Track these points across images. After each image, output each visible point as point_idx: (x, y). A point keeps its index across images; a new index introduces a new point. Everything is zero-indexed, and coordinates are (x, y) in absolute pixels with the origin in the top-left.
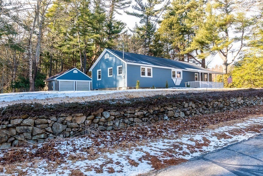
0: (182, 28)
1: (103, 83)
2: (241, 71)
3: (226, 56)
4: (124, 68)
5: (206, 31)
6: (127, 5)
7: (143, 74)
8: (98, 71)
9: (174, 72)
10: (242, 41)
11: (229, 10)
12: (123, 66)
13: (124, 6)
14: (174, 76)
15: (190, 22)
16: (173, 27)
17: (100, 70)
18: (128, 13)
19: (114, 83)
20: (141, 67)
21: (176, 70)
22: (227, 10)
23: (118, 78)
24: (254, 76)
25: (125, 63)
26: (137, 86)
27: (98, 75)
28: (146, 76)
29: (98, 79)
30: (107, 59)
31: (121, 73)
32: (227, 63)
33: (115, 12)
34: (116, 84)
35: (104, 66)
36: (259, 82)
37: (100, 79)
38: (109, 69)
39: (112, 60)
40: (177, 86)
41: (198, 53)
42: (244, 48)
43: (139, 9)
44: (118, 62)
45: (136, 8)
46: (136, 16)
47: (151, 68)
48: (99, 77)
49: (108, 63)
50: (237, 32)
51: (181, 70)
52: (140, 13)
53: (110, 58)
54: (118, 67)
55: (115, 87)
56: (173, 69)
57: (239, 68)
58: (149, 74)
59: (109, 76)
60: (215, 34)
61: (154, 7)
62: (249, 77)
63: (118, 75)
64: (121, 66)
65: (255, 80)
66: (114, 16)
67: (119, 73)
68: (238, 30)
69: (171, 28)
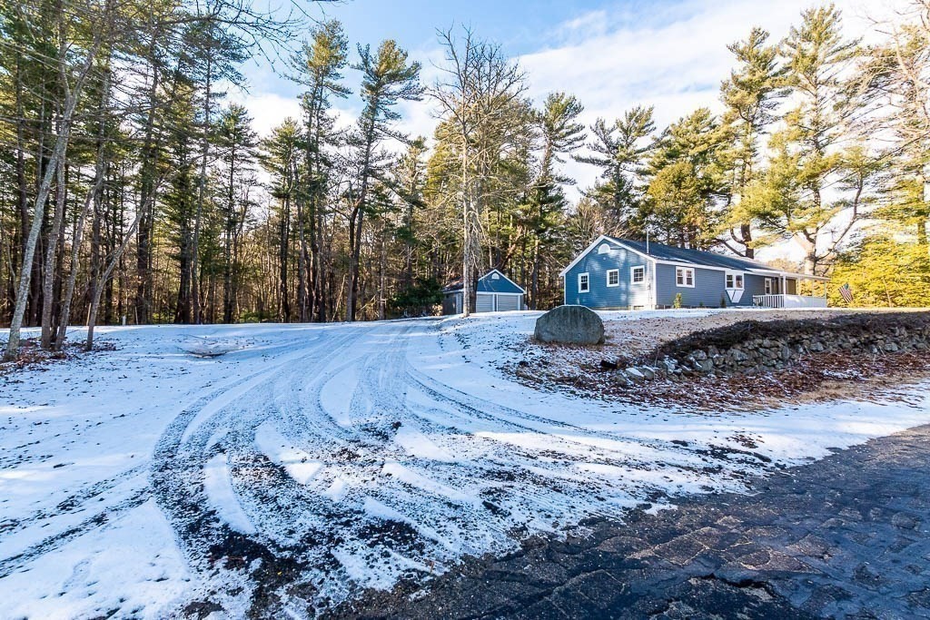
0: (702, 185)
1: (594, 297)
2: (856, 272)
3: (812, 241)
4: (648, 270)
5: (773, 191)
6: (577, 143)
7: (680, 281)
8: (580, 275)
9: (730, 277)
10: (855, 209)
11: (824, 142)
12: (646, 268)
13: (571, 146)
14: (730, 285)
15: (720, 171)
16: (683, 184)
17: (587, 274)
18: (579, 159)
19: (623, 298)
20: (678, 268)
21: (735, 273)
22: (816, 143)
23: (632, 288)
24: (895, 284)
25: (653, 261)
26: (677, 304)
27: (580, 283)
28: (685, 284)
29: (580, 291)
30: (605, 255)
31: (641, 279)
32: (816, 256)
33: (553, 160)
34: (627, 300)
35: (596, 266)
36: (907, 297)
37: (588, 291)
38: (608, 272)
39: (618, 256)
40: (735, 305)
41: (735, 235)
42: (861, 223)
43: (601, 150)
44: (632, 260)
45: (597, 148)
46: (594, 163)
47: (693, 270)
48: (584, 287)
49: (606, 262)
50: (844, 189)
51: (741, 273)
52: (603, 157)
53: (612, 253)
54: (632, 269)
55: (626, 305)
56: (728, 271)
57: (852, 267)
58: (689, 281)
59: (608, 285)
60: (792, 196)
61: (634, 143)
62: (880, 285)
63: (632, 282)
64: (643, 267)
65: (896, 293)
66: (551, 167)
67: (636, 280)
68: (849, 185)
69: (678, 185)
